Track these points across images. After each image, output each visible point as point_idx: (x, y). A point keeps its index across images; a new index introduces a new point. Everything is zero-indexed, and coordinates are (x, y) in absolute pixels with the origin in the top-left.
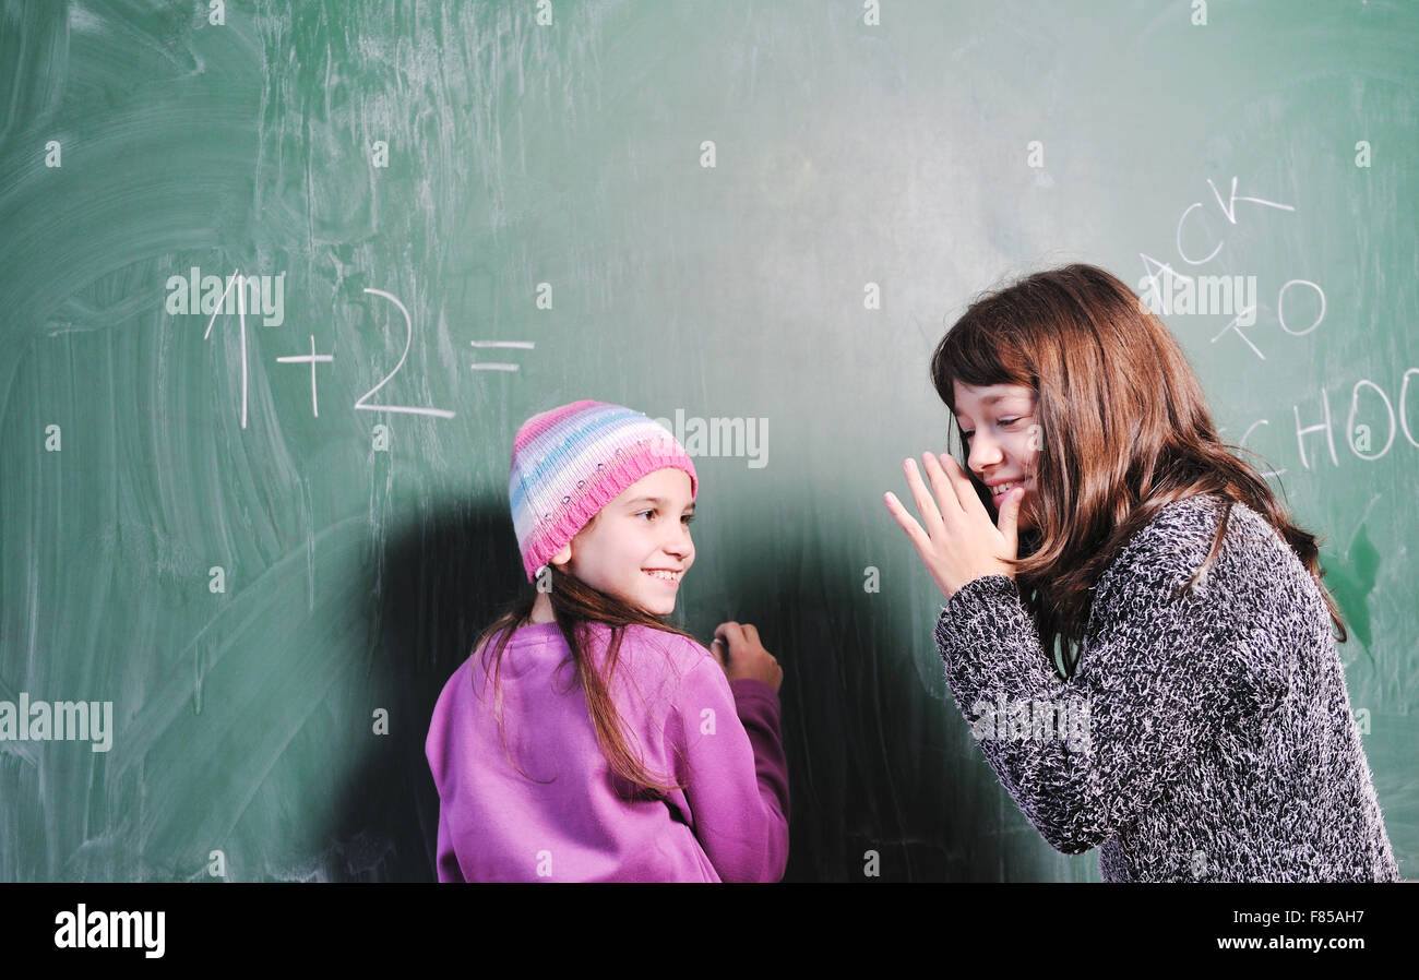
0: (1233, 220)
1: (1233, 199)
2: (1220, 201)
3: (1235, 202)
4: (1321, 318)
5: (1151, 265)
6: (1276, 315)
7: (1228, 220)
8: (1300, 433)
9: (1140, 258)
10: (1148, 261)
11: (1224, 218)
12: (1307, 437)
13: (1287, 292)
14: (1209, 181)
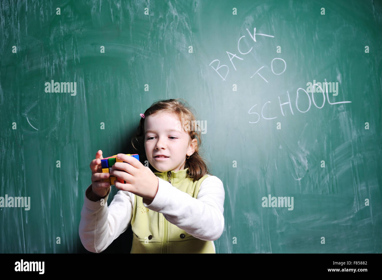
0: (255, 41)
1: (255, 34)
2: (251, 35)
3: (256, 35)
4: (285, 69)
5: (230, 55)
6: (271, 69)
7: (254, 41)
8: (281, 105)
9: (226, 53)
10: (229, 54)
11: (252, 40)
12: (283, 106)
13: (273, 61)
14: (247, 29)
